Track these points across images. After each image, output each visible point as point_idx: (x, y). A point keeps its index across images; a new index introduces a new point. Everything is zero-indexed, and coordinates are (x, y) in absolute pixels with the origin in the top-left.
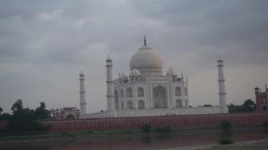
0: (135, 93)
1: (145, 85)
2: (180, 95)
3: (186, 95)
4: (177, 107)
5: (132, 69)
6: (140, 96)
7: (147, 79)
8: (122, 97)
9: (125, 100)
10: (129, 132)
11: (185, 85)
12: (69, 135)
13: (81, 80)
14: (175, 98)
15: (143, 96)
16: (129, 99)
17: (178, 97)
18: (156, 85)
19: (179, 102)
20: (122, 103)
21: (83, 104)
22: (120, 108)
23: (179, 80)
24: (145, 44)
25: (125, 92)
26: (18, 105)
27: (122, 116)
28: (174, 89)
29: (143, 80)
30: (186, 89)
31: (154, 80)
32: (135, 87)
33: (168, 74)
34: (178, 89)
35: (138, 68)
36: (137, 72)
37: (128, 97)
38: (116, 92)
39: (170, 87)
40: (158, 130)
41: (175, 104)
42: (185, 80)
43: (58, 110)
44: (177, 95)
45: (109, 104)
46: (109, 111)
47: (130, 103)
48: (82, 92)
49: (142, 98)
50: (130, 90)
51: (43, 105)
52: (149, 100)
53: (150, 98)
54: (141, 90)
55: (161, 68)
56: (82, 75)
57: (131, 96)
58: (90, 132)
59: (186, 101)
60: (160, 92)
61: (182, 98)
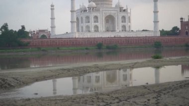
0: (92, 20)
1: (99, 14)
2: (125, 22)
3: (130, 22)
4: (123, 31)
5: (89, 2)
6: (95, 22)
7: (101, 9)
8: (82, 22)
9: (84, 25)
10: (87, 49)
11: (129, 15)
12: (43, 50)
13: (52, 9)
14: (121, 24)
15: (98, 22)
16: (87, 24)
17: (123, 24)
18: (109, 14)
19: (124, 27)
20: (82, 27)
21: (53, 27)
22: (80, 30)
23: (124, 10)
25: (84, 19)
26: (5, 27)
27: (81, 37)
28: (120, 17)
29: (98, 10)
30: (129, 17)
31: (106, 11)
32: (92, 15)
33: (116, 6)
34: (124, 17)
35: (94, 1)
36: (94, 4)
37: (86, 22)
38: (77, 19)
39: (117, 16)
40: (108, 48)
41: (121, 29)
42: (129, 11)
43: (34, 31)
44: (122, 22)
45: (72, 28)
46: (72, 33)
47: (88, 27)
48: (53, 19)
49: (96, 24)
50: (88, 18)
51: (23, 27)
52: (102, 25)
53: (102, 23)
54: (96, 17)
55: (111, 1)
56: (52, 6)
57: (89, 22)
58: (58, 48)
59: (129, 26)
60: (110, 19)
61: (127, 24)
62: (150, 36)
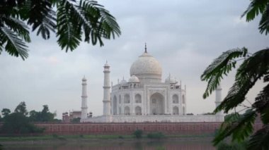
0: (133, 98)
1: (142, 92)
2: (178, 102)
3: (184, 102)
4: (174, 114)
5: (131, 75)
6: (137, 102)
7: (145, 86)
8: (120, 103)
9: (123, 105)
10: (120, 137)
11: (183, 93)
12: (60, 139)
13: (83, 85)
14: (172, 105)
15: (141, 102)
16: (127, 105)
17: (175, 105)
18: (155, 92)
19: (176, 109)
20: (120, 108)
21: (84, 108)
22: (118, 113)
23: (177, 87)
24: (146, 52)
25: (123, 97)
26: (22, 107)
27: (117, 121)
28: (171, 96)
29: (141, 87)
30: (183, 96)
31: (151, 87)
32: (133, 93)
33: (166, 81)
34: (176, 96)
35: (136, 75)
36: (136, 79)
37: (125, 102)
38: (115, 98)
39: (167, 94)
40: (150, 136)
41: (171, 111)
42: (183, 88)
44: (174, 102)
45: (105, 109)
46: (104, 116)
47: (127, 108)
48: (84, 97)
49: (139, 104)
50: (127, 96)
51: (46, 108)
52: (146, 107)
53: (147, 104)
54: (138, 96)
55: (160, 75)
56: (84, 80)
57: (129, 102)
58: (81, 136)
59: (184, 108)
60: (157, 98)
61: (180, 105)
62: (210, 121)
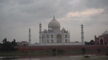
0: (50, 36)
2: (67, 38)
4: (66, 42)
5: (49, 28)
6: (51, 38)
7: (55, 32)
9: (46, 39)
10: (47, 51)
11: (69, 34)
12: (25, 52)
13: (29, 31)
15: (53, 38)
16: (47, 39)
18: (58, 34)
19: (66, 40)
21: (30, 40)
22: (44, 42)
23: (66, 32)
24: (54, 18)
25: (46, 36)
26: (5, 40)
27: (44, 45)
29: (53, 32)
32: (50, 34)
33: (62, 30)
34: (66, 35)
35: (51, 27)
36: (51, 29)
38: (43, 36)
39: (63, 35)
40: (58, 51)
42: (69, 32)
43: (20, 42)
44: (65, 38)
45: (40, 40)
46: (40, 43)
47: (48, 40)
48: (30, 36)
49: (52, 39)
50: (48, 35)
51: (15, 40)
52: (55, 40)
53: (55, 38)
54: (52, 35)
55: (60, 27)
56: (30, 29)
58: (33, 51)
59: (69, 40)
60: (59, 36)
61: (68, 39)
62: (80, 45)
